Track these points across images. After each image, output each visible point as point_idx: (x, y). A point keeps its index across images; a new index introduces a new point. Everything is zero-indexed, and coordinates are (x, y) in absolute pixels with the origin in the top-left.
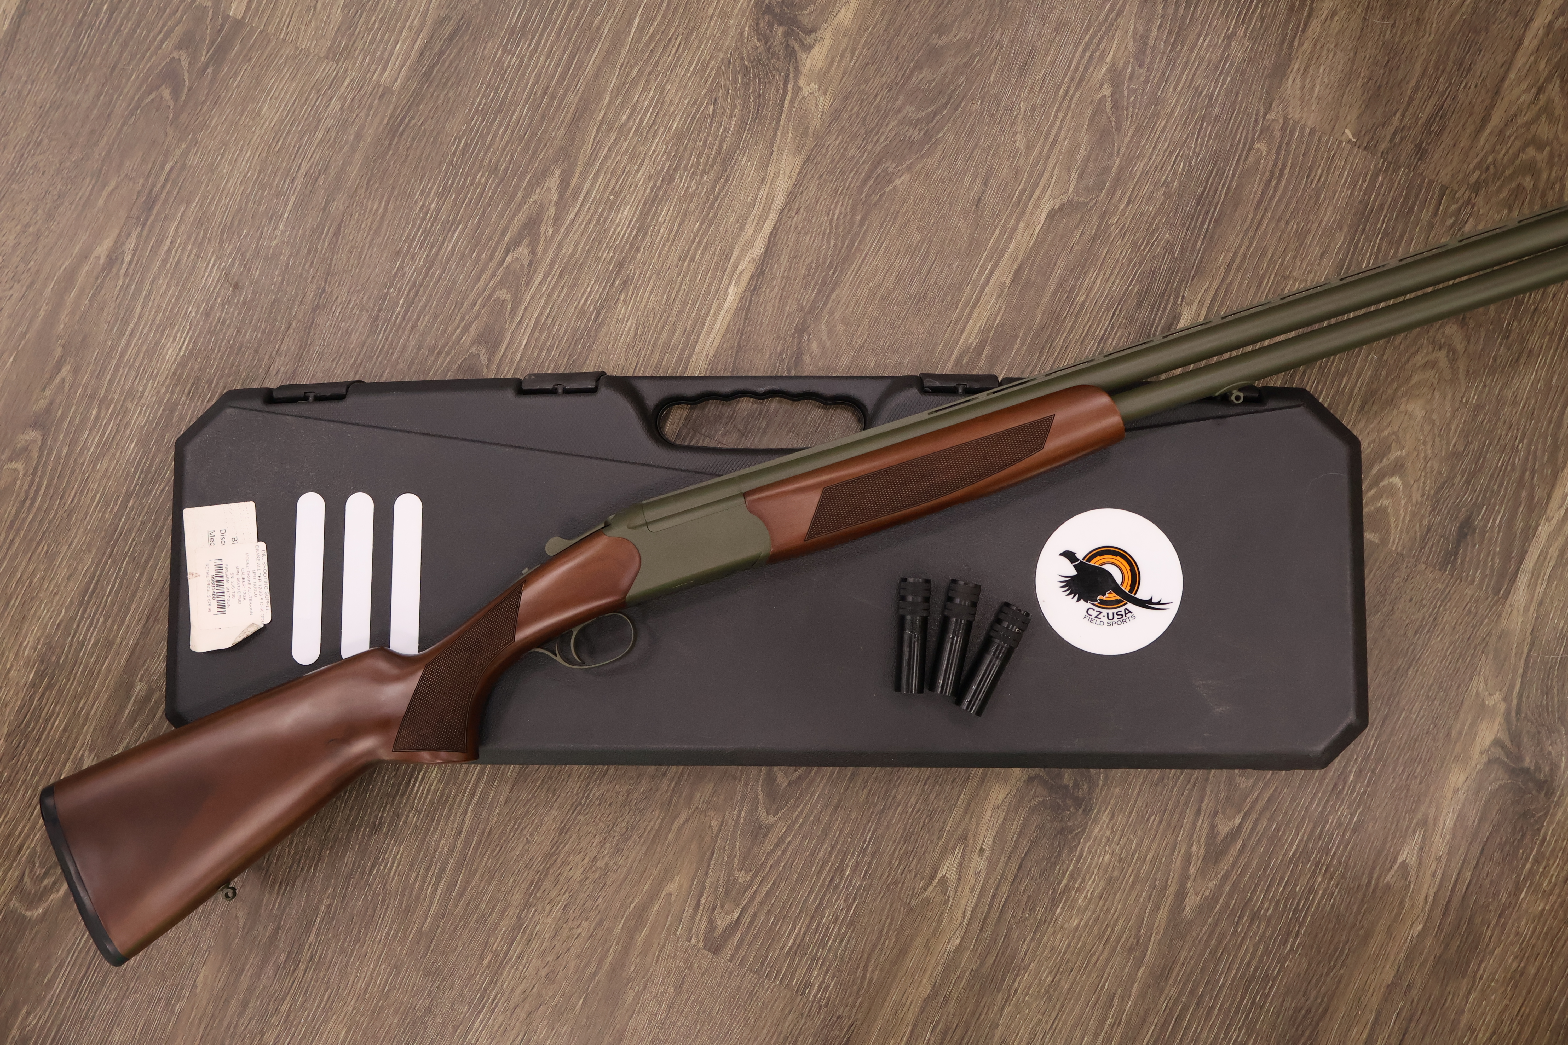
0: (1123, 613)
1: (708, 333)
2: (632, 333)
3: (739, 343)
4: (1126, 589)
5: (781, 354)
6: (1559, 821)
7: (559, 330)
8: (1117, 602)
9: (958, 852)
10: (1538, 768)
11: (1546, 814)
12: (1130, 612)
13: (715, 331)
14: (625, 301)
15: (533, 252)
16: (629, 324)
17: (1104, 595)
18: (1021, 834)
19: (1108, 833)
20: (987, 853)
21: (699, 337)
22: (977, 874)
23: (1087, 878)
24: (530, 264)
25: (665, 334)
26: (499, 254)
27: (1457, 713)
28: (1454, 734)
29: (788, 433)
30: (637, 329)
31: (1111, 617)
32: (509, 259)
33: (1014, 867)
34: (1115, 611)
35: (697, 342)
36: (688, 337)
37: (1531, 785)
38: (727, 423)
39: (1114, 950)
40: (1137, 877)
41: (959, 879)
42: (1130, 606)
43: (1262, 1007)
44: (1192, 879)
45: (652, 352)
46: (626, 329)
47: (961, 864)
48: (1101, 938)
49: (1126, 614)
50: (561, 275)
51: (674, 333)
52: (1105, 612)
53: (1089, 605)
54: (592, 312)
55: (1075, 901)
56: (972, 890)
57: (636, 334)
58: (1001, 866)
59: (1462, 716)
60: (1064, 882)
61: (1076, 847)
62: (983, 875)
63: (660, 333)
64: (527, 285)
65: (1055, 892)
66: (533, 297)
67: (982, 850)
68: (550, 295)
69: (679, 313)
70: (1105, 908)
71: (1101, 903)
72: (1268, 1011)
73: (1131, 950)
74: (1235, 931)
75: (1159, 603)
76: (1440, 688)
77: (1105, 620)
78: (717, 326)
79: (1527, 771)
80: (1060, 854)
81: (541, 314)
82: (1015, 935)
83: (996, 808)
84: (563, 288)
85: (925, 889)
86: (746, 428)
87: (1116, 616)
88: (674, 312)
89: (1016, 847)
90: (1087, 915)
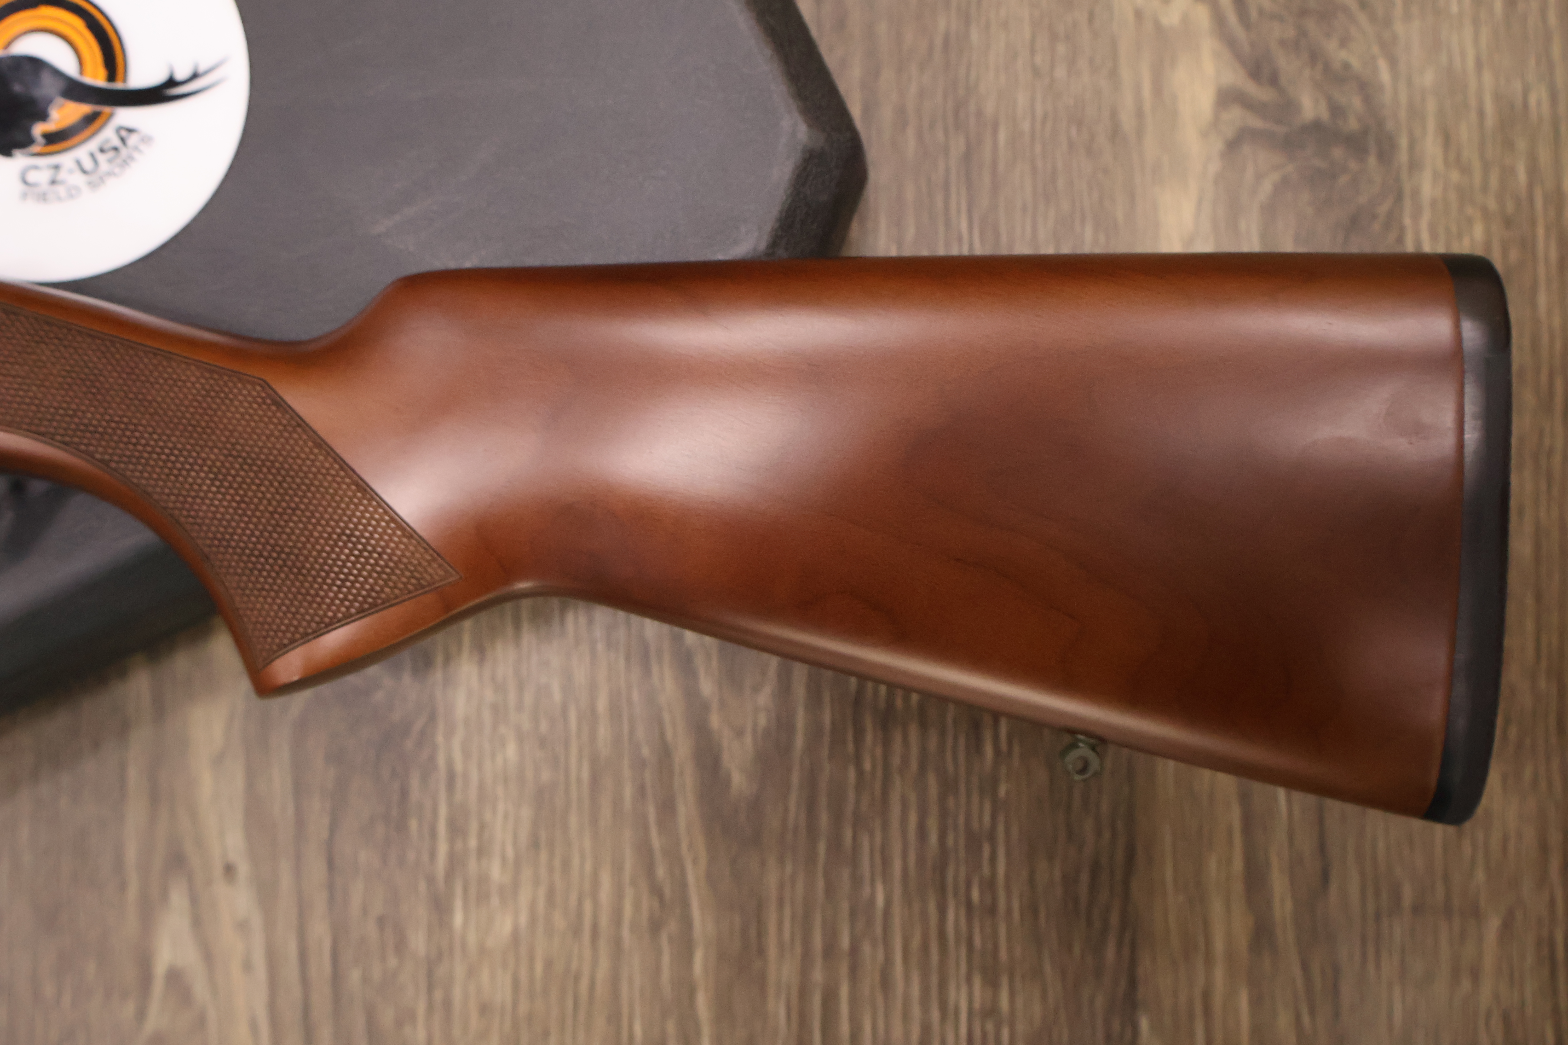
0: (116, 142)
4: (97, 78)
6: (1433, 203)
8: (90, 119)
9: (178, 899)
10: (1337, 110)
11: (1399, 197)
12: (130, 131)
17: (43, 116)
18: (299, 789)
19: (489, 695)
20: (243, 869)
22: (243, 926)
23: (488, 816)
27: (1114, 74)
28: (1127, 120)
31: (88, 164)
33: (316, 869)
34: (93, 145)
37: (1338, 153)
39: (617, 944)
40: (594, 761)
41: (208, 956)
42: (125, 116)
43: (992, 910)
44: (715, 705)
47: (197, 922)
48: (576, 931)
49: (123, 140)
52: (66, 160)
53: (19, 161)
55: (483, 879)
56: (248, 966)
58: (286, 881)
59: (1126, 74)
60: (443, 849)
61: (432, 758)
62: (257, 921)
65: (431, 880)
67: (229, 870)
70: (557, 863)
71: (543, 856)
72: (1009, 911)
73: (656, 926)
74: (860, 772)
75: (195, 76)
76: (1054, 38)
77: (78, 179)
79: (1316, 126)
80: (404, 793)
82: (387, 1017)
83: (218, 760)
85: (141, 1015)
87: (101, 158)
89: (300, 823)
90: (524, 897)
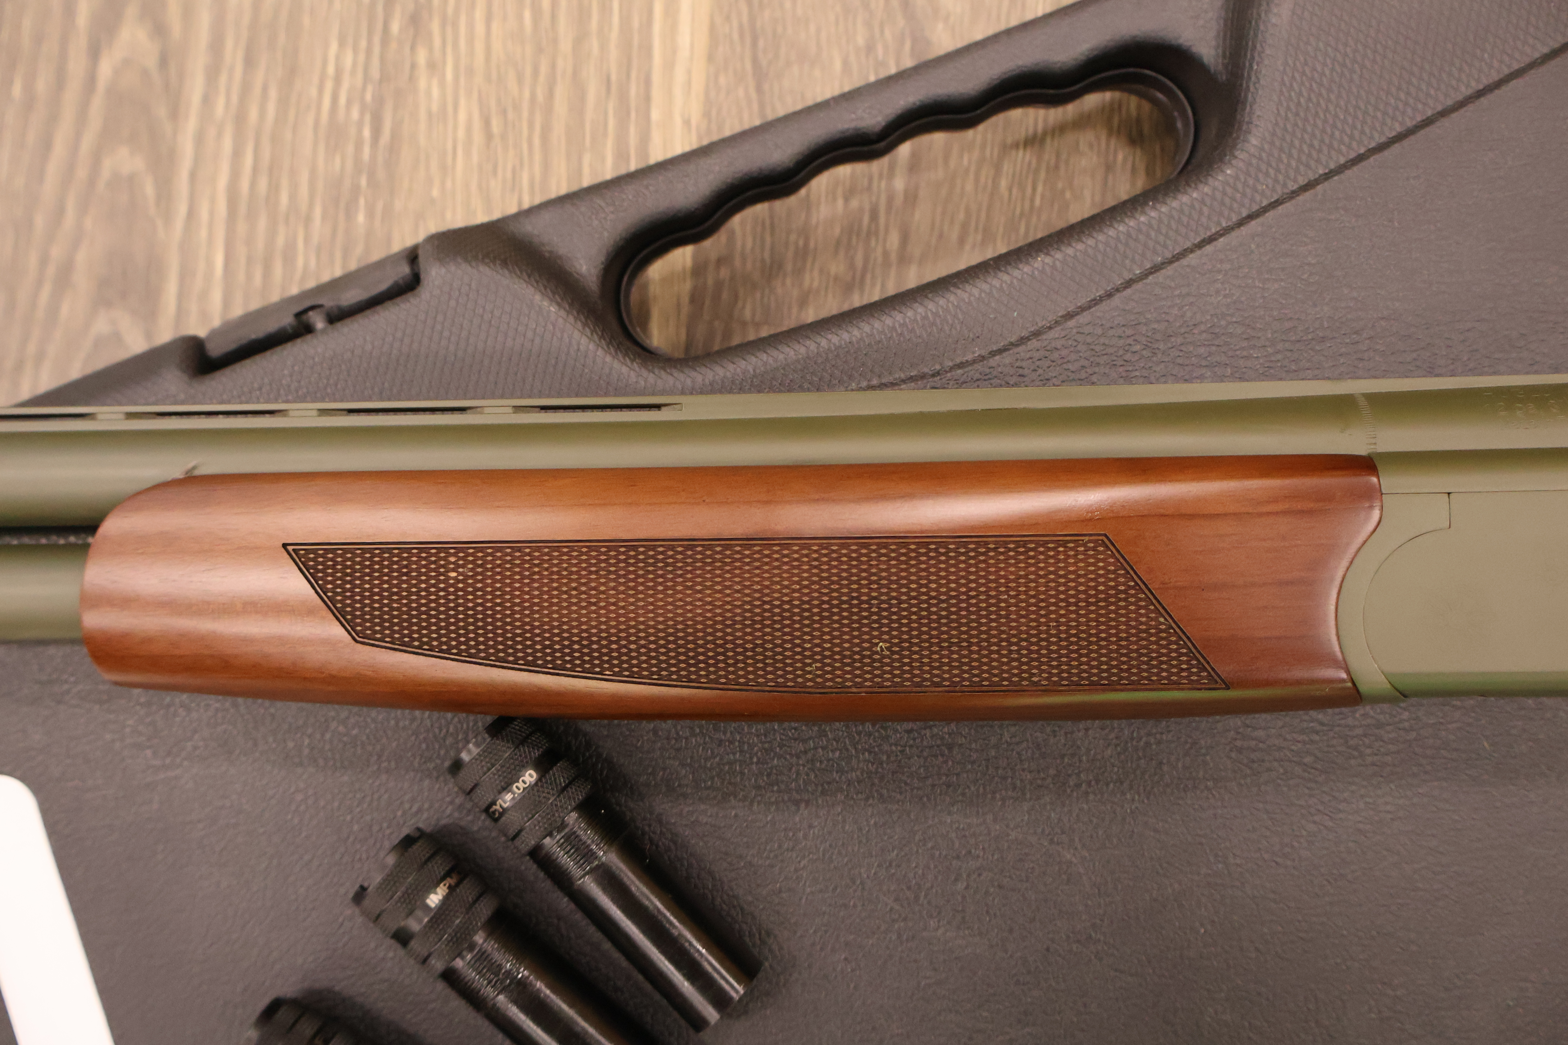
1: (669, 65)
2: (478, 137)
3: (755, 61)
5: (870, 48)
7: (293, 197)
13: (684, 53)
14: (432, 66)
15: (159, 30)
16: (462, 116)
21: (648, 82)
24: (164, 62)
25: (561, 107)
26: (77, 66)
29: (962, 241)
30: (487, 123)
32: (105, 69)
35: (647, 99)
36: (623, 97)
38: (799, 272)
45: (546, 166)
46: (461, 134)
50: (249, 62)
51: (582, 98)
54: (360, 124)
57: (489, 136)
63: (549, 109)
64: (175, 114)
66: (200, 140)
68: (240, 119)
69: (580, 40)
78: (684, 39)
81: (235, 175)
84: (265, 89)
86: (852, 266)
88: (566, 45)
